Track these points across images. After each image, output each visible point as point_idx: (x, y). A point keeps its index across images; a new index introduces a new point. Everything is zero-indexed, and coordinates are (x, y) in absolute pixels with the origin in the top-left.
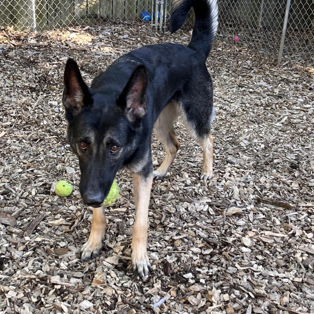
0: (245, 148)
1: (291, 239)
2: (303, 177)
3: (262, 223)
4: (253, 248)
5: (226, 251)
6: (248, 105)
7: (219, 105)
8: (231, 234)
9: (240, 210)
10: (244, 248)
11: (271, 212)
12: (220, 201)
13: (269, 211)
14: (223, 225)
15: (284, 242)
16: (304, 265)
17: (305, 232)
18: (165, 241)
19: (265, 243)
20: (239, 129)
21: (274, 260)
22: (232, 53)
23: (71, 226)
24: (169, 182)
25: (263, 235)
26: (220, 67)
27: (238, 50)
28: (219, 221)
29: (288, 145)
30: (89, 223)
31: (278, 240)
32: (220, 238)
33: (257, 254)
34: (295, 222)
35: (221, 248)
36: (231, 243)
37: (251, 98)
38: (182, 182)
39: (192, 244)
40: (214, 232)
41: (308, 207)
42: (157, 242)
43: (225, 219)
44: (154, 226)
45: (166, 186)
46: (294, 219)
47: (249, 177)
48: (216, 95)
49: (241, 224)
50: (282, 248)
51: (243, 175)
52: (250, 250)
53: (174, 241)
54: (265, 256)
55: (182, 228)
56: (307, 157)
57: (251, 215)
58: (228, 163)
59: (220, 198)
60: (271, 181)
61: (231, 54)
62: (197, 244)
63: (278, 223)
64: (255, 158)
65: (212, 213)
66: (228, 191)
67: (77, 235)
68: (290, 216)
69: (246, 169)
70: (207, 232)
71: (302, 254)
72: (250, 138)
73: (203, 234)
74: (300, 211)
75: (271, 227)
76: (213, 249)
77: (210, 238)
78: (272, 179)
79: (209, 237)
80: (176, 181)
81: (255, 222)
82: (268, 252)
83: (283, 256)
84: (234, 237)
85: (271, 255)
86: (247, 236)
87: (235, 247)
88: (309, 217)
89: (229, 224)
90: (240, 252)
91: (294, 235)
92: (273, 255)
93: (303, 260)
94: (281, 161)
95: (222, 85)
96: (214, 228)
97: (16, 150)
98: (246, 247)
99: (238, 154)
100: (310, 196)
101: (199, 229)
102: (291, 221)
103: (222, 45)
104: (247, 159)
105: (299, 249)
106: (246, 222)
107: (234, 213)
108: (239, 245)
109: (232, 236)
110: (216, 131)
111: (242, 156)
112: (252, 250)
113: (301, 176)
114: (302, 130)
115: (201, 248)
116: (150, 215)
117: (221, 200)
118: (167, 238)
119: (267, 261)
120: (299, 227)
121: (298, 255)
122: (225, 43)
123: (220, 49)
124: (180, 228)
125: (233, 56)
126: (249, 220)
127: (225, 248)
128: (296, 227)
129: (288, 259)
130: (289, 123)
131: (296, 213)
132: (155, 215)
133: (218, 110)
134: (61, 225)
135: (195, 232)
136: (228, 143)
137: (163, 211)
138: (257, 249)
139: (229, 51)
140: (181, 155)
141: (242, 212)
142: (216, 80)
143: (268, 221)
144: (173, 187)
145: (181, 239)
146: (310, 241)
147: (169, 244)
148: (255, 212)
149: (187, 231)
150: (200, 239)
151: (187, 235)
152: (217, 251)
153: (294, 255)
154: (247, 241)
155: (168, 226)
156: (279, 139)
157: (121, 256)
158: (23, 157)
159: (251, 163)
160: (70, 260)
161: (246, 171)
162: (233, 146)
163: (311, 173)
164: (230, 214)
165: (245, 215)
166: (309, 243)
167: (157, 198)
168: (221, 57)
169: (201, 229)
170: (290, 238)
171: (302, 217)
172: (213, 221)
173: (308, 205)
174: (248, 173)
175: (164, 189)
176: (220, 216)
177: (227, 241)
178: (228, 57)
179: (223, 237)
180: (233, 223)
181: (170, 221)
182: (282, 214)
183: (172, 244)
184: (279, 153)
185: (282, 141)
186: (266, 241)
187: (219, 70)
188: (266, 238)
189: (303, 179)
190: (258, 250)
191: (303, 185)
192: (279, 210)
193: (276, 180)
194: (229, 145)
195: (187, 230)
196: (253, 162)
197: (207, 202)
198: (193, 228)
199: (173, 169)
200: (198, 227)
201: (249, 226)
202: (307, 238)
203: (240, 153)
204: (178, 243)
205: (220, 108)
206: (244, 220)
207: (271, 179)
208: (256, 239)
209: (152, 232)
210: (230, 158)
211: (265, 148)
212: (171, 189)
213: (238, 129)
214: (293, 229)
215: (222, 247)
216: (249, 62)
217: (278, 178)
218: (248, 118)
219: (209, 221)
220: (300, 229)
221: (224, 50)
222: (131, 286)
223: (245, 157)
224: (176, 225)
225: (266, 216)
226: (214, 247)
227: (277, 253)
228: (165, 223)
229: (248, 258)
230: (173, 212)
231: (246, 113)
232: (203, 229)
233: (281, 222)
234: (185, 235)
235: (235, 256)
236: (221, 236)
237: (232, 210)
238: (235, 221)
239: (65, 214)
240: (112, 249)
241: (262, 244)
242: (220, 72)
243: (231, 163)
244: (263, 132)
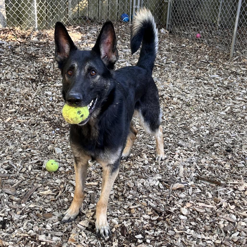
0: (194, 133)
1: (218, 210)
2: (235, 159)
3: (198, 196)
4: (189, 216)
5: (168, 218)
6: (201, 96)
7: (177, 96)
8: (174, 205)
9: (183, 186)
10: (182, 216)
11: (206, 188)
12: (168, 178)
13: (205, 187)
14: (169, 197)
15: (213, 212)
16: (224, 231)
17: (229, 204)
18: (124, 209)
19: (198, 212)
20: (191, 117)
21: (203, 226)
22: (193, 49)
23: (56, 195)
24: (132, 162)
25: (197, 206)
26: (183, 60)
27: (198, 46)
28: (167, 194)
29: (227, 132)
30: (69, 194)
31: (208, 210)
32: (166, 207)
33: (191, 220)
34: (223, 196)
35: (165, 216)
36: (173, 212)
37: (205, 89)
38: (141, 162)
39: (144, 212)
40: (162, 202)
41: (234, 184)
42: (118, 210)
43: (171, 192)
44: (117, 197)
45: (129, 165)
46: (222, 193)
47: (193, 158)
48: (177, 86)
49: (182, 197)
50: (211, 217)
51: (189, 156)
52: (186, 218)
53: (130, 209)
54: (197, 223)
55: (138, 199)
56: (241, 142)
57: (190, 190)
58: (178, 146)
59: (169, 176)
60: (210, 162)
61: (192, 50)
62: (147, 212)
63: (210, 196)
64: (200, 142)
65: (162, 187)
66: (175, 170)
67: (60, 203)
68: (220, 191)
69: (192, 152)
70: (157, 202)
71: (225, 221)
72: (198, 125)
73: (153, 205)
74: (228, 187)
75: (204, 200)
76: (159, 216)
77: (158, 208)
78: (211, 160)
79: (158, 206)
80: (137, 161)
81: (193, 195)
82: (200, 220)
83: (210, 223)
84: (176, 207)
85: (202, 222)
86: (185, 207)
87: (175, 215)
88: (234, 192)
89: (174, 197)
90: (179, 219)
91: (221, 206)
92: (203, 222)
93: (224, 226)
94: (220, 145)
95: (183, 77)
96: (162, 200)
97: (18, 133)
98: (183, 215)
99: (187, 139)
100: (238, 175)
101: (150, 200)
102: (220, 195)
103: (186, 41)
104: (194, 143)
105: (222, 218)
106: (186, 195)
107: (178, 188)
108: (179, 213)
109: (174, 206)
110: (172, 119)
111: (190, 141)
112: (188, 218)
113: (234, 158)
114: (240, 118)
115: (150, 215)
116: (115, 188)
117: (170, 177)
118: (126, 207)
119: (198, 226)
120: (225, 200)
121: (221, 223)
122: (188, 40)
123: (184, 45)
124: (136, 199)
125: (194, 51)
126: (189, 194)
127: (168, 216)
128: (224, 200)
129: (213, 225)
130: (231, 112)
131: (225, 189)
132: (119, 188)
133: (176, 100)
134: (49, 195)
135: (147, 202)
136: (181, 129)
137: (125, 185)
138: (192, 217)
139: (191, 47)
140: (144, 138)
141: (185, 187)
142: (178, 72)
143: (203, 195)
144: (134, 165)
145: (136, 208)
146: (232, 211)
147: (127, 211)
148: (194, 187)
149: (142, 202)
150: (150, 208)
151: (141, 205)
152: (162, 218)
153: (218, 222)
154: (184, 211)
155: (127, 197)
156: (221, 126)
157: (91, 220)
158: (23, 139)
159: (197, 147)
160: (54, 223)
161: (192, 153)
162: (185, 131)
163: (242, 156)
164: (175, 189)
165: (186, 190)
166: (232, 213)
167: (121, 174)
168: (184, 52)
169: (152, 200)
170: (218, 208)
171: (229, 192)
172: (162, 194)
174: (193, 155)
175: (127, 167)
176: (168, 190)
177: (170, 210)
178: (190, 52)
179: (168, 207)
180: (177, 196)
181: (129, 194)
182: (214, 189)
183: (129, 211)
184: (219, 138)
185: (223, 128)
186: (199, 211)
187: (182, 63)
188: (199, 208)
189: (234, 161)
190: (192, 218)
191: (234, 166)
192: (212, 186)
193: (214, 161)
194: (181, 131)
195: (141, 200)
196: (198, 145)
197: (158, 179)
198: (146, 199)
199: (136, 151)
200: (150, 198)
201: (188, 199)
202: (230, 209)
204: (133, 211)
205: (178, 99)
206: (185, 193)
207: (210, 160)
208: (192, 209)
209: (115, 201)
210: (180, 142)
211: (210, 133)
212: (133, 167)
213: (190, 117)
214: (221, 201)
215: (166, 214)
216: (206, 57)
217: (215, 160)
218: (199, 108)
219: (159, 194)
220: (226, 202)
221: (187, 47)
222: (96, 244)
223: (192, 141)
224: (134, 196)
225: (202, 191)
226: (160, 214)
227: (206, 221)
228: (125, 195)
229: (184, 224)
230: (132, 186)
231: (198, 103)
232: (153, 200)
233: (212, 196)
234: (139, 205)
235: (175, 222)
236: (167, 206)
237: (177, 186)
238: (178, 194)
239: (52, 186)
240: (85, 214)
241: (196, 213)
242: (182, 65)
243: (181, 146)
244: (209, 121)
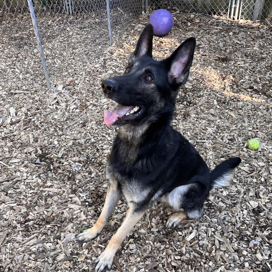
23: (250, 174)
30: (260, 177)
67: (247, 181)
97: (259, 115)
134: (244, 171)
157: (262, 205)
158: (259, 121)
222: (249, 224)
239: (251, 165)
240: (261, 198)
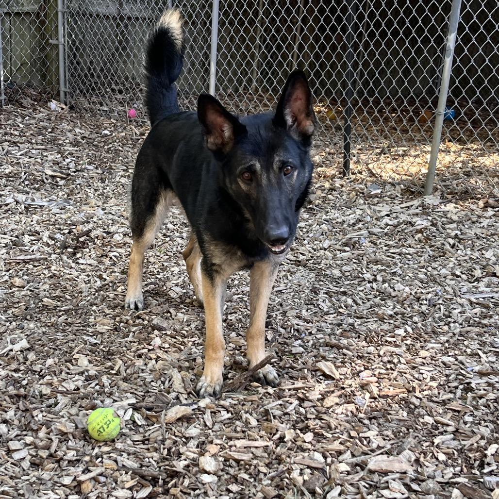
0: (179, 300)
1: (279, 448)
2: (280, 340)
3: (229, 427)
4: (221, 473)
5: (175, 486)
6: (170, 226)
7: (122, 230)
8: (179, 455)
9: (189, 410)
10: (206, 475)
11: (240, 407)
12: (151, 399)
13: (235, 405)
14: (163, 441)
15: (269, 454)
16: (308, 489)
17: (299, 432)
18: (64, 486)
19: (238, 461)
20: (163, 269)
21: (258, 489)
22: (129, 139)
24: (55, 377)
25: (233, 448)
26: (112, 163)
27: (138, 133)
28: (155, 434)
31: (259, 452)
32: (161, 464)
33: (228, 482)
34: (280, 418)
35: (165, 483)
36: (182, 471)
37: (173, 213)
38: (78, 374)
39: (114, 484)
40: (149, 455)
41: (297, 389)
42: (50, 492)
43: (165, 430)
44: (38, 461)
45: (51, 384)
46: (278, 413)
47: (194, 350)
48: (114, 213)
49: (194, 435)
50: (267, 465)
51: (182, 347)
52: (216, 478)
53: (80, 483)
54: (242, 485)
55: (91, 457)
56: (281, 305)
57: (208, 416)
58: (154, 330)
59: (151, 394)
60: (231, 352)
61: (127, 141)
62: (123, 482)
63: (254, 422)
64: (199, 316)
65: (140, 421)
66: (162, 379)
68: (272, 409)
69: (185, 338)
70: (137, 457)
71: (301, 470)
72: (184, 282)
73: (131, 463)
74: (286, 397)
75: (243, 432)
76: (153, 487)
77: (144, 468)
78: (231, 349)
79: (142, 466)
80: (68, 373)
81: (217, 427)
82: (246, 477)
83: (272, 479)
84: (185, 460)
85: (252, 480)
86: (207, 454)
87: (189, 478)
88: (301, 406)
89: (174, 437)
90: (200, 485)
91: (282, 439)
92: (255, 480)
93: (304, 480)
94: (241, 317)
95: (120, 195)
96: (148, 449)
98: (208, 473)
99: (169, 312)
100: (297, 371)
101: (122, 455)
102: (274, 417)
103: (110, 125)
104: (185, 320)
105: (295, 463)
106: (201, 430)
107: (178, 416)
108: (196, 471)
109: (182, 459)
110: (123, 276)
111: (176, 316)
112: (219, 477)
113: (277, 337)
115: (131, 489)
116: (28, 442)
117: (153, 397)
118: (67, 481)
119: (247, 492)
120: (288, 426)
121: (295, 474)
122: (115, 122)
123: (106, 132)
124: (87, 458)
125: (131, 142)
126: (206, 425)
127: (174, 481)
128: (284, 425)
129: (280, 483)
131: (280, 402)
132: (37, 441)
133: (121, 238)
135: (116, 461)
136: (148, 294)
137: (52, 430)
138: (227, 473)
139: (123, 134)
140: (69, 324)
141: (192, 412)
142: (107, 185)
143: (238, 423)
144: (63, 384)
145: (94, 479)
146: (309, 446)
147: (72, 490)
148: (213, 410)
149: (102, 462)
150: (126, 473)
151: (103, 469)
152: (160, 490)
153: (289, 474)
154: (208, 463)
155: (65, 457)
156: (232, 280)
159: (193, 326)
161: (186, 339)
162: (158, 299)
163: (292, 331)
164: (173, 420)
165: (198, 418)
166: (309, 449)
167: (36, 409)
168: (110, 146)
169: (125, 455)
170: (277, 446)
171: (291, 407)
172: (144, 437)
173: (296, 386)
174: (191, 343)
175: (46, 390)
176: (156, 425)
177: (174, 469)
178: (123, 144)
179: (167, 463)
180: (180, 435)
181: (68, 449)
182: (258, 406)
183: (76, 490)
184: (235, 304)
185: (236, 282)
186: (240, 458)
187: (111, 167)
188: (238, 452)
189: (280, 343)
190: (229, 476)
191: (284, 352)
192: (252, 401)
193: (238, 350)
194: (150, 298)
195: (100, 459)
196: (196, 323)
197: (129, 405)
198: (111, 455)
199: (57, 352)
200: (120, 452)
201: (207, 436)
202: (305, 442)
203: (172, 310)
204: (87, 487)
205: (125, 235)
206: (198, 426)
207: (229, 348)
208: (223, 457)
209: (36, 473)
210: (156, 321)
212: (60, 389)
213: (161, 269)
214: (280, 429)
215: (167, 480)
217: (240, 347)
218: (175, 249)
219: (137, 437)
220: (290, 429)
221: (114, 134)
223: (180, 315)
224: (80, 453)
225: (232, 414)
226: (152, 482)
227: (262, 476)
228: (58, 453)
229: (215, 493)
230: (72, 430)
231: (170, 240)
232: (129, 454)
233: (258, 421)
234: (99, 470)
235: (192, 493)
236: (162, 462)
237: (175, 412)
238: (183, 430)
241: (234, 464)
242: (112, 171)
243: (160, 329)
